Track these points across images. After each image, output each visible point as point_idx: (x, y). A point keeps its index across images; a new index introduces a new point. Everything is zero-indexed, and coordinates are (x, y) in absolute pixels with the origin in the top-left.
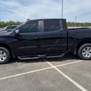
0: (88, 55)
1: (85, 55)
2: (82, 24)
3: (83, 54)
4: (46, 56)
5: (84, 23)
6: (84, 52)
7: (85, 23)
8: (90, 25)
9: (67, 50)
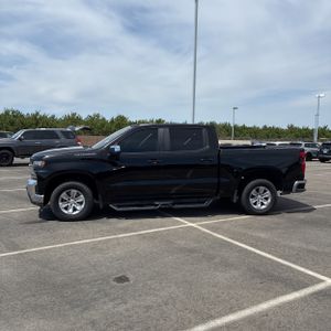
0: (262, 204)
1: (255, 204)
2: (253, 133)
3: (252, 201)
4: (173, 204)
5: (261, 127)
6: (253, 197)
7: (265, 127)
8: (279, 137)
9: (218, 192)
